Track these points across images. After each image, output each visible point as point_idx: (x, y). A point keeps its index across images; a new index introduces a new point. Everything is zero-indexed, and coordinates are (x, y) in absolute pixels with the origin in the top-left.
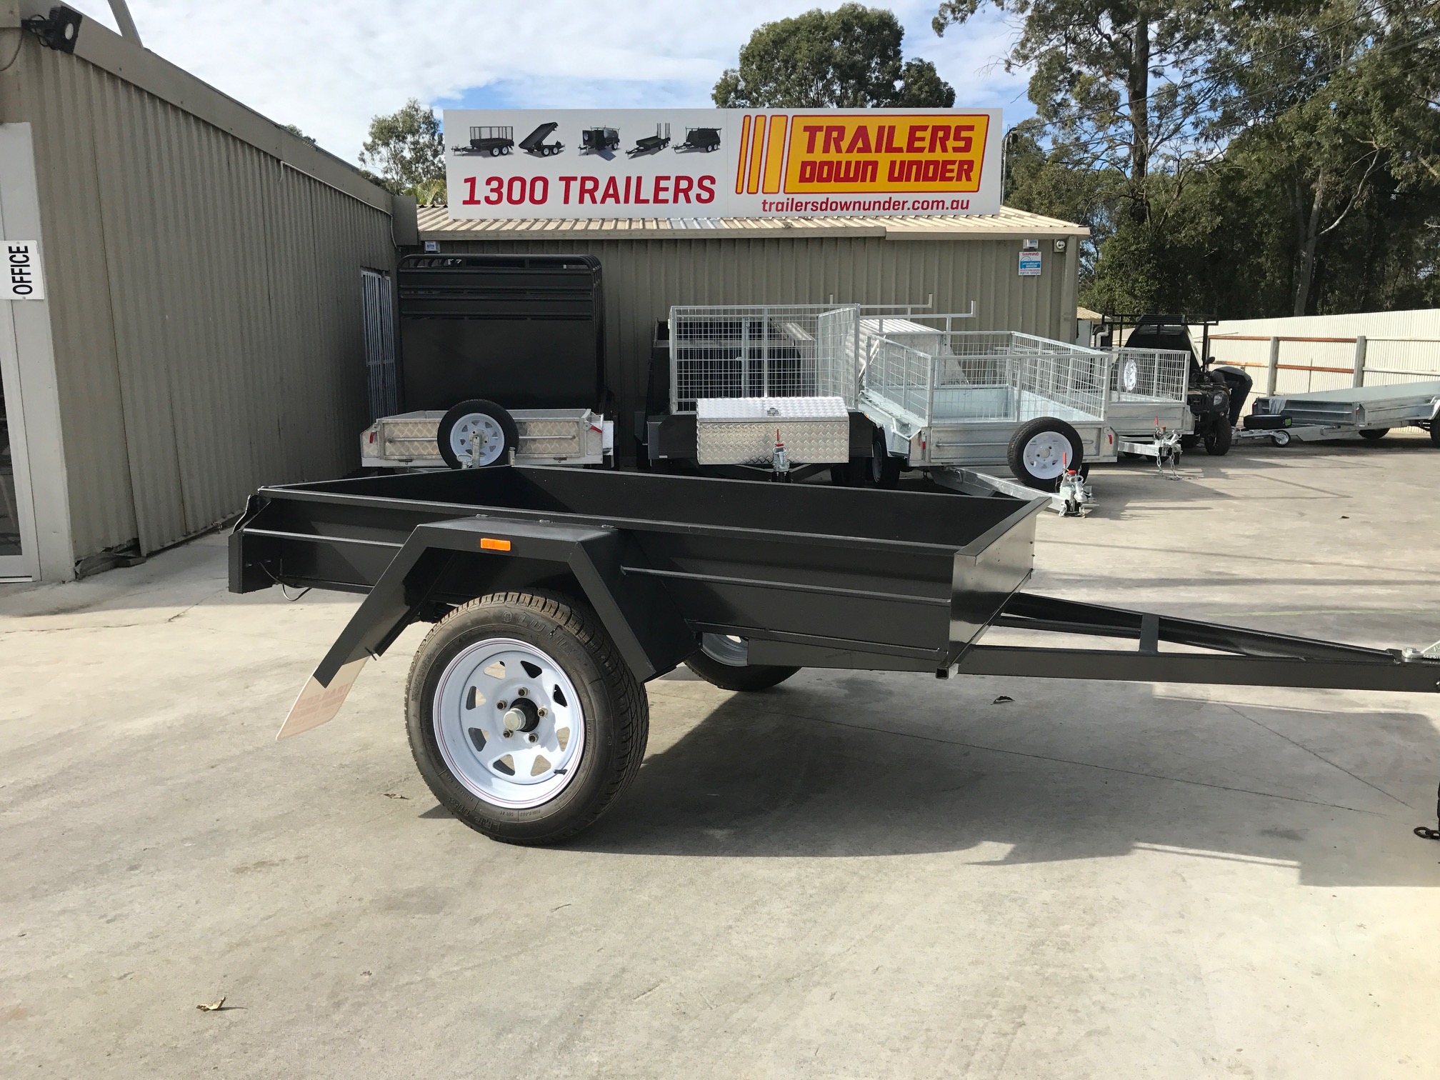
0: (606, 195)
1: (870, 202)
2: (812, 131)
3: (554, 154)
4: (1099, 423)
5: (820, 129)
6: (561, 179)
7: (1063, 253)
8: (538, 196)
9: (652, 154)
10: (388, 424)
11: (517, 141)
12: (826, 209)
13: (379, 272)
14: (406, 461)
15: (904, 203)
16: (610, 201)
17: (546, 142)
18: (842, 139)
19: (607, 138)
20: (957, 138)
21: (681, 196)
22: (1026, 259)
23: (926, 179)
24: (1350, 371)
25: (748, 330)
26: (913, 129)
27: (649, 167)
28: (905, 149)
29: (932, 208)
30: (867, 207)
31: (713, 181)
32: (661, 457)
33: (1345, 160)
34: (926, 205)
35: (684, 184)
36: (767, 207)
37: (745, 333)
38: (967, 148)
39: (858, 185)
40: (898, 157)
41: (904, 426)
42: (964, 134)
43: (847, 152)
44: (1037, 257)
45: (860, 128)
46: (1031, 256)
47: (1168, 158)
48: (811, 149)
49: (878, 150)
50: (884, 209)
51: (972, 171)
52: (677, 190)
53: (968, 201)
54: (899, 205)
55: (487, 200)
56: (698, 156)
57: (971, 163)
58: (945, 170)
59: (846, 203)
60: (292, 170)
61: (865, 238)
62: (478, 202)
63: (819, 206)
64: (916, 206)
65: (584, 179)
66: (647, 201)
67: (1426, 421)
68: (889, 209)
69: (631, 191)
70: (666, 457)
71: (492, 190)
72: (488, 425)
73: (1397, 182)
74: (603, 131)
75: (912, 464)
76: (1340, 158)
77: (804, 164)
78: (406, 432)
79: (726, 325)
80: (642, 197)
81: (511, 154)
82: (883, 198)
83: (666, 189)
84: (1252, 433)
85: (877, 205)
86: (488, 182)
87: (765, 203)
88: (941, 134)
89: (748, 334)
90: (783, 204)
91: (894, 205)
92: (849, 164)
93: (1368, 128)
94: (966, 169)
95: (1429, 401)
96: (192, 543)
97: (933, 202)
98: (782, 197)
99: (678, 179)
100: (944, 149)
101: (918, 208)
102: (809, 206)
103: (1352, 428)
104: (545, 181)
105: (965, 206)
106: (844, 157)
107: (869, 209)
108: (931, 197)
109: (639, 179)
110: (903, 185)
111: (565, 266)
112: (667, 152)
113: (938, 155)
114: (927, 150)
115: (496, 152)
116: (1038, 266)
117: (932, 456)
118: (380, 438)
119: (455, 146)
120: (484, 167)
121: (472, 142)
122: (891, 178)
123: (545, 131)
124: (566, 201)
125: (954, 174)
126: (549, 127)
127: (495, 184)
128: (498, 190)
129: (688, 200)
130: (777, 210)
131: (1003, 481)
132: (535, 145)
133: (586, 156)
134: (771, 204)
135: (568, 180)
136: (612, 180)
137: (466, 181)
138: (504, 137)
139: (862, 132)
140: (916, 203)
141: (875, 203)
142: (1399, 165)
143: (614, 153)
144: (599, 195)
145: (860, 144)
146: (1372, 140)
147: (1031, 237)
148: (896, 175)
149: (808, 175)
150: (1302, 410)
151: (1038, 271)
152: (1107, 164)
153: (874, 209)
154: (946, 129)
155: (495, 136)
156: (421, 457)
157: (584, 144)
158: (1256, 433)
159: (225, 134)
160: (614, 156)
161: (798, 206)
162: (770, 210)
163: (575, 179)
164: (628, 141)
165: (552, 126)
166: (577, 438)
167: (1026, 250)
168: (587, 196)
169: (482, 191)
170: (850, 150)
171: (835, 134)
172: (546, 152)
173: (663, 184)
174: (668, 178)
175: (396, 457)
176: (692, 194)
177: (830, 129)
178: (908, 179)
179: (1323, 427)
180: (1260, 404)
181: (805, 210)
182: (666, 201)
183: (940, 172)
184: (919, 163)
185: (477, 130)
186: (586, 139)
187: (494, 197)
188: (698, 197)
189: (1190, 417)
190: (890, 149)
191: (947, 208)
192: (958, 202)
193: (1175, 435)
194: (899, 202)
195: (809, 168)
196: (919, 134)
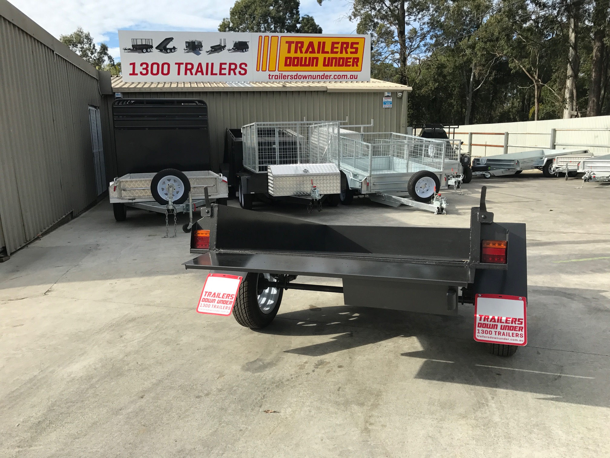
0: (197, 71)
1: (316, 76)
2: (290, 43)
3: (173, 52)
4: (440, 172)
5: (293, 42)
6: (176, 64)
7: (401, 98)
8: (165, 71)
9: (218, 53)
10: (123, 181)
11: (155, 46)
12: (297, 78)
13: (95, 107)
14: (132, 199)
15: (330, 76)
16: (199, 74)
17: (168, 47)
18: (303, 48)
19: (197, 45)
20: (352, 48)
21: (232, 72)
22: (386, 101)
23: (339, 65)
24: (502, 146)
25: (278, 133)
26: (333, 43)
27: (217, 58)
28: (330, 52)
29: (342, 78)
30: (314, 78)
31: (246, 65)
32: (251, 193)
33: (486, 60)
34: (340, 77)
35: (233, 67)
36: (271, 77)
37: (277, 134)
38: (356, 52)
39: (310, 68)
40: (327, 56)
41: (355, 176)
42: (355, 46)
43: (305, 53)
44: (390, 100)
45: (310, 42)
46: (388, 99)
47: (416, 59)
48: (289, 51)
49: (318, 52)
50: (322, 79)
51: (358, 62)
52: (230, 69)
53: (357, 75)
54: (328, 77)
55: (141, 73)
56: (239, 54)
57: (358, 59)
58: (347, 62)
59: (305, 76)
60: (59, 56)
61: (318, 91)
62: (137, 74)
63: (293, 77)
64: (335, 77)
65: (187, 64)
66: (216, 74)
67: (541, 166)
68: (324, 78)
69: (209, 70)
70: (254, 193)
71: (143, 69)
72: (175, 181)
73: (512, 70)
74: (195, 42)
75: (363, 193)
76: (484, 60)
77: (287, 58)
78: (132, 185)
79: (268, 131)
80: (214, 72)
81: (152, 52)
82: (321, 74)
83: (225, 69)
84: (476, 173)
85: (319, 77)
86: (141, 65)
87: (270, 75)
88: (345, 46)
89: (278, 135)
90: (277, 76)
91: (326, 77)
92: (306, 58)
93: (495, 47)
94: (356, 61)
95: (542, 158)
96: (29, 246)
97: (342, 76)
98: (277, 73)
99: (230, 64)
100: (347, 53)
101: (336, 78)
102: (289, 77)
103: (514, 170)
104: (169, 65)
105: (356, 77)
106: (304, 55)
107: (315, 78)
108: (341, 73)
109: (212, 64)
110: (329, 68)
111: (183, 104)
112: (225, 52)
113: (344, 55)
114: (339, 53)
115: (144, 50)
116: (391, 104)
117: (372, 189)
118: (119, 189)
119: (124, 47)
120: (139, 58)
121: (133, 46)
122: (324, 65)
123: (168, 41)
124: (179, 74)
125: (351, 63)
126: (169, 40)
127: (145, 66)
128: (146, 69)
129: (235, 74)
130: (275, 78)
131: (405, 199)
132: (163, 47)
133: (187, 53)
134: (272, 76)
135: (179, 64)
136: (200, 64)
137: (131, 64)
138: (148, 44)
139: (311, 44)
140: (335, 76)
141: (318, 76)
142: (512, 63)
143: (200, 52)
144: (194, 71)
145: (310, 50)
146: (496, 52)
147: (388, 91)
148: (326, 63)
149: (288, 63)
150: (493, 163)
151: (391, 106)
152: (391, 61)
153: (317, 79)
154: (347, 43)
155: (144, 43)
156: (139, 197)
157: (186, 48)
158: (478, 173)
159: (31, 36)
160: (200, 54)
161: (284, 77)
162: (272, 79)
163: (182, 64)
164: (206, 47)
165: (171, 39)
166: (215, 186)
167: (386, 97)
168: (188, 72)
169: (138, 69)
170: (306, 52)
171: (299, 45)
172: (169, 51)
173: (223, 66)
174: (225, 64)
175: (127, 198)
176: (237, 71)
177: (297, 43)
178: (332, 66)
179: (503, 170)
180: (476, 161)
181: (288, 79)
182: (225, 74)
183: (344, 63)
184: (336, 58)
185: (135, 40)
186: (187, 45)
187: (144, 72)
188: (240, 72)
189: (461, 168)
190: (324, 52)
191: (348, 78)
192: (353, 76)
193: (461, 176)
194: (328, 76)
195: (288, 60)
196: (336, 46)
